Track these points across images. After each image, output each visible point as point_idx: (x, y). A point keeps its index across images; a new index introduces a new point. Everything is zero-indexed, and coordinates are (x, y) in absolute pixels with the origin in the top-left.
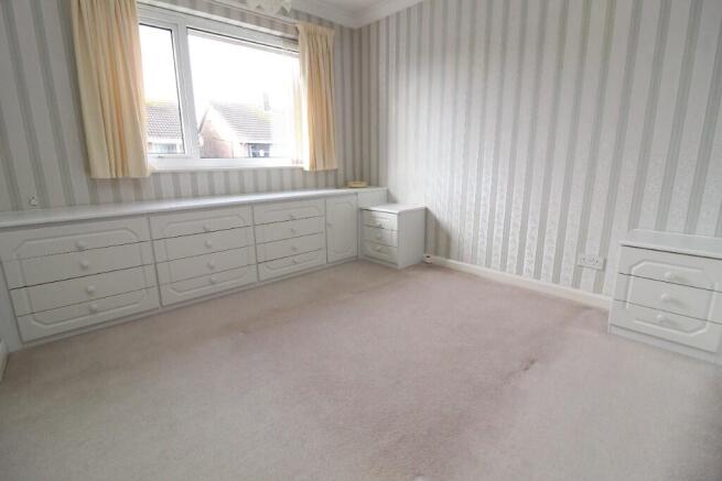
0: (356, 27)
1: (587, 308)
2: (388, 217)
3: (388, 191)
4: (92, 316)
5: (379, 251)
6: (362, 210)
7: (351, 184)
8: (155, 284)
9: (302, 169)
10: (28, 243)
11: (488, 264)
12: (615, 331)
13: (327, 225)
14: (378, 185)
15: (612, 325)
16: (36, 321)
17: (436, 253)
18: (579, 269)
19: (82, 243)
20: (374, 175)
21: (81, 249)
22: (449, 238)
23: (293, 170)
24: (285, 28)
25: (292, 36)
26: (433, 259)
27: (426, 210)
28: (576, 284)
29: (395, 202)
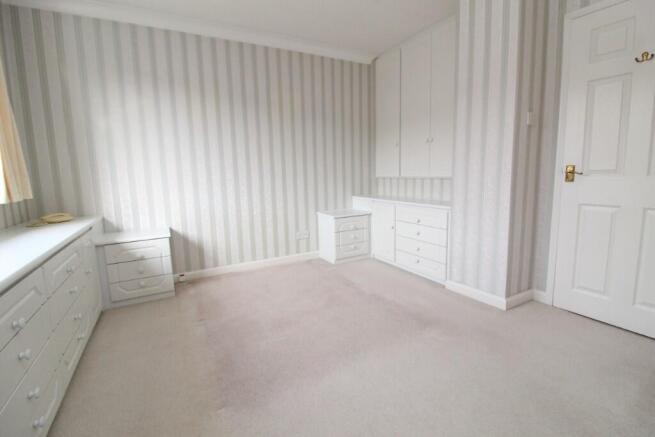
2: (152, 244)
7: (49, 218)
26: (189, 275)
29: (118, 230)
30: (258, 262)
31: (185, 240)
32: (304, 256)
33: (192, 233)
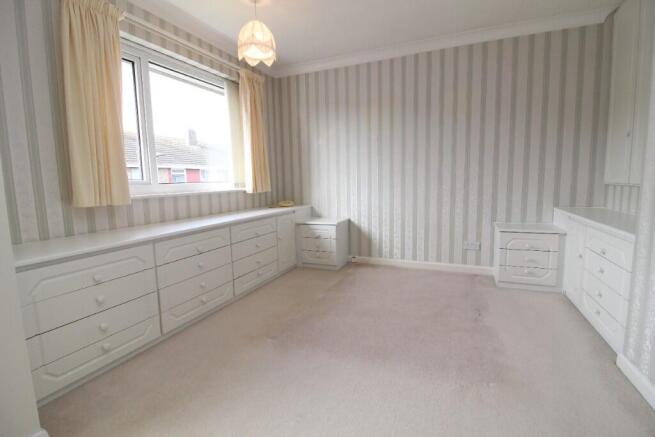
0: (276, 77)
1: (476, 276)
2: (327, 228)
3: (312, 208)
4: (105, 356)
5: (319, 257)
6: (298, 225)
7: (281, 203)
8: (157, 312)
9: (245, 192)
10: (44, 282)
11: (391, 256)
12: (502, 285)
13: (278, 239)
14: (302, 204)
15: (500, 282)
16: (48, 374)
17: (360, 255)
18: (465, 251)
19: (97, 277)
20: (297, 195)
21: (98, 283)
22: (369, 241)
23: (237, 193)
24: (230, 72)
25: (234, 79)
26: (358, 259)
27: (349, 221)
28: (464, 261)
29: (319, 216)
30: (430, 263)
31: (359, 230)
32: (471, 268)
33: (364, 225)
